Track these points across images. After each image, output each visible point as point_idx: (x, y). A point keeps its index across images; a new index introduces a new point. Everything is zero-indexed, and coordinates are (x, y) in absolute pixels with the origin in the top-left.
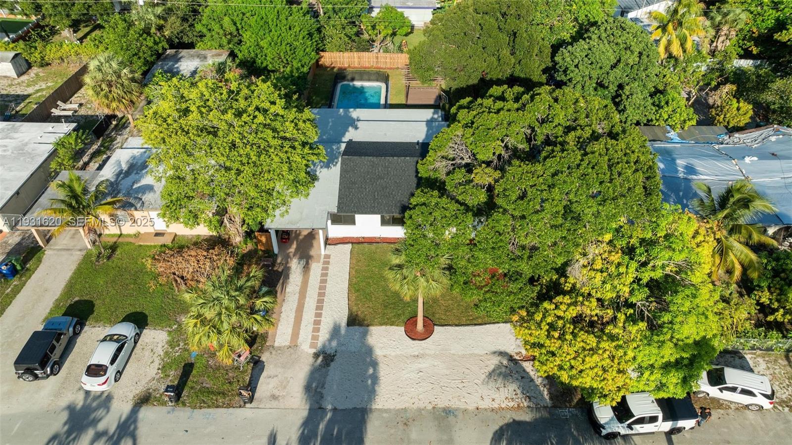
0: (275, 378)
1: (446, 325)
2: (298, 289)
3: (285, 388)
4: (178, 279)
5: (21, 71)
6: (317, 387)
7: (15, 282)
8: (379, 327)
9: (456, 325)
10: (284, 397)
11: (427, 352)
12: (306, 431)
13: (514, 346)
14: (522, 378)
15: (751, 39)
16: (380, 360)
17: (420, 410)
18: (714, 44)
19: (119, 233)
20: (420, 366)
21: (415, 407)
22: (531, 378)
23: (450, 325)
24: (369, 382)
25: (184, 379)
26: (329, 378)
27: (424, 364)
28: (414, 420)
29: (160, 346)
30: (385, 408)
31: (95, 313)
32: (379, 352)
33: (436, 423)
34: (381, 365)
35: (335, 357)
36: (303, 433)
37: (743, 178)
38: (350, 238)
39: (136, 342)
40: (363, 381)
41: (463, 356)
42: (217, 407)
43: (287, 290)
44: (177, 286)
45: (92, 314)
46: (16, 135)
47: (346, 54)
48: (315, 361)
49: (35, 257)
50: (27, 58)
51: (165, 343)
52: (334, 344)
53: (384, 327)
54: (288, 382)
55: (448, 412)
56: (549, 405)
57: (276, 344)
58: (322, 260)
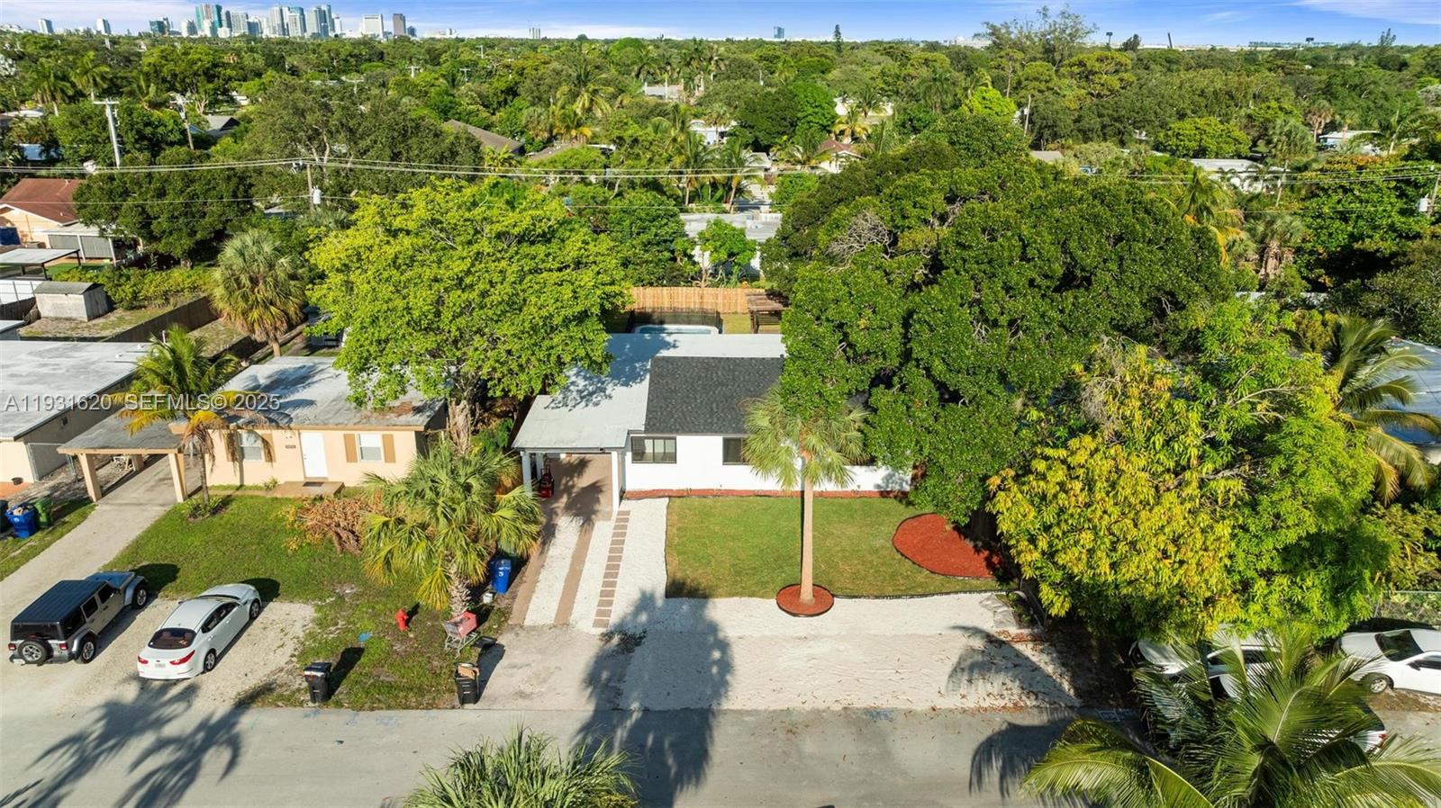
0: (525, 668)
1: (856, 597)
2: (569, 553)
3: (544, 681)
4: (344, 535)
5: (96, 313)
7: (35, 540)
8: (728, 599)
9: (877, 597)
10: (541, 695)
11: (822, 632)
13: (992, 623)
14: (1017, 665)
15: (1320, 263)
16: (734, 641)
17: (817, 713)
18: (1263, 271)
19: (238, 484)
20: (813, 651)
21: (808, 707)
22: (1032, 664)
23: (863, 597)
24: (715, 670)
28: (807, 726)
29: (299, 624)
30: (747, 708)
31: (178, 581)
32: (730, 632)
33: (854, 729)
34: (736, 647)
35: (644, 641)
38: (665, 490)
39: (252, 618)
40: (700, 672)
41: (895, 638)
42: (407, 707)
43: (550, 553)
44: (340, 544)
45: (171, 581)
46: (77, 354)
47: (649, 290)
48: (606, 644)
49: (77, 511)
50: (109, 294)
51: (308, 621)
52: (643, 618)
53: (736, 599)
54: (552, 673)
55: (874, 714)
56: (1078, 705)
57: (527, 622)
58: (614, 516)
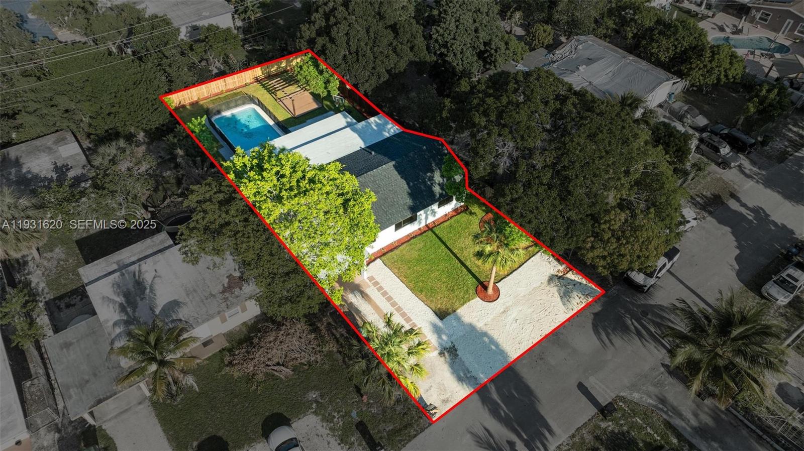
0: (432, 389)
1: (502, 279)
2: (376, 316)
3: (445, 390)
6: (465, 374)
8: (463, 308)
10: (451, 396)
11: (507, 304)
12: (490, 407)
13: (552, 268)
14: (574, 285)
16: (485, 329)
20: (513, 316)
22: (578, 282)
23: (504, 278)
24: (493, 347)
25: (367, 436)
26: (467, 364)
27: (513, 314)
28: (543, 353)
29: (319, 427)
31: (230, 443)
32: (480, 325)
33: (557, 346)
34: (489, 332)
35: (456, 347)
36: (489, 410)
37: (588, 83)
40: (489, 350)
41: (530, 294)
42: (415, 436)
48: (445, 358)
49: (98, 437)
51: (320, 423)
52: (444, 337)
53: (465, 305)
54: (443, 384)
56: (603, 293)
58: (370, 283)
